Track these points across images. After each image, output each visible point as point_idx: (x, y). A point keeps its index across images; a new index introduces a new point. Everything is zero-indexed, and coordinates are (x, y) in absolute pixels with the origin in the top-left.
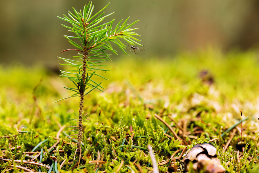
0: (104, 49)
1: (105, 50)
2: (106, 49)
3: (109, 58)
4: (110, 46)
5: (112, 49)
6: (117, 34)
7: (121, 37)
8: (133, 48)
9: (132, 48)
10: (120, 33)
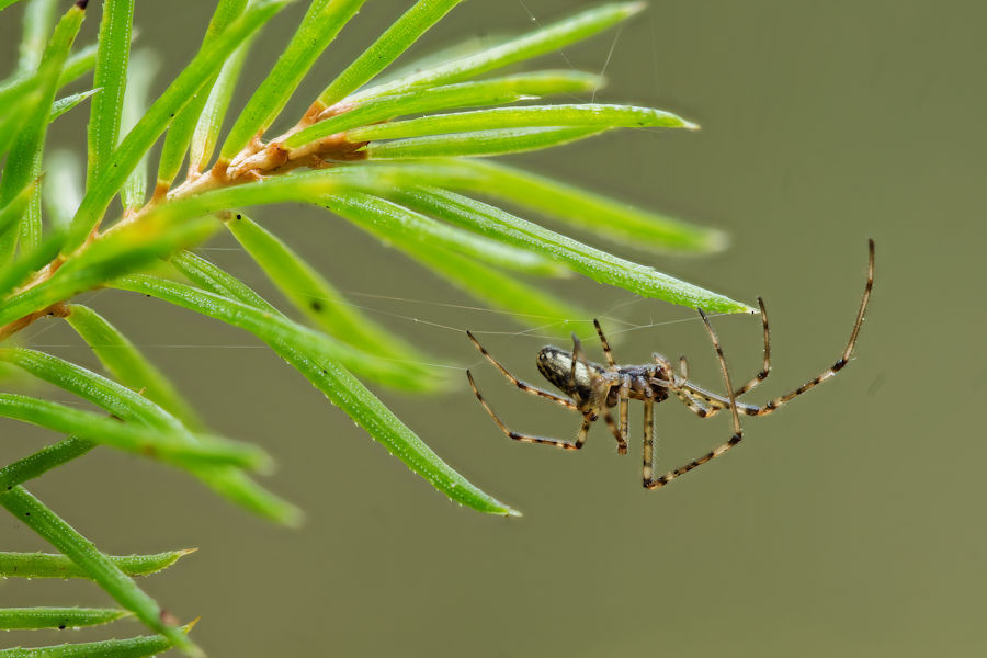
0: (26, 454)
1: (51, 474)
2: (79, 447)
3: (152, 608)
4: (133, 379)
5: (180, 434)
6: (240, 160)
7: (319, 185)
8: (584, 394)
9: (563, 381)
10: (296, 139)
